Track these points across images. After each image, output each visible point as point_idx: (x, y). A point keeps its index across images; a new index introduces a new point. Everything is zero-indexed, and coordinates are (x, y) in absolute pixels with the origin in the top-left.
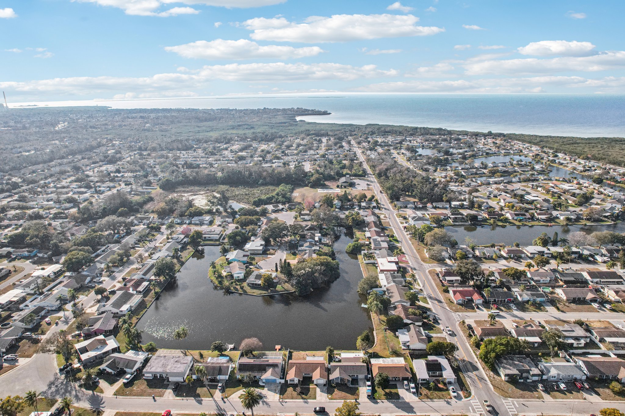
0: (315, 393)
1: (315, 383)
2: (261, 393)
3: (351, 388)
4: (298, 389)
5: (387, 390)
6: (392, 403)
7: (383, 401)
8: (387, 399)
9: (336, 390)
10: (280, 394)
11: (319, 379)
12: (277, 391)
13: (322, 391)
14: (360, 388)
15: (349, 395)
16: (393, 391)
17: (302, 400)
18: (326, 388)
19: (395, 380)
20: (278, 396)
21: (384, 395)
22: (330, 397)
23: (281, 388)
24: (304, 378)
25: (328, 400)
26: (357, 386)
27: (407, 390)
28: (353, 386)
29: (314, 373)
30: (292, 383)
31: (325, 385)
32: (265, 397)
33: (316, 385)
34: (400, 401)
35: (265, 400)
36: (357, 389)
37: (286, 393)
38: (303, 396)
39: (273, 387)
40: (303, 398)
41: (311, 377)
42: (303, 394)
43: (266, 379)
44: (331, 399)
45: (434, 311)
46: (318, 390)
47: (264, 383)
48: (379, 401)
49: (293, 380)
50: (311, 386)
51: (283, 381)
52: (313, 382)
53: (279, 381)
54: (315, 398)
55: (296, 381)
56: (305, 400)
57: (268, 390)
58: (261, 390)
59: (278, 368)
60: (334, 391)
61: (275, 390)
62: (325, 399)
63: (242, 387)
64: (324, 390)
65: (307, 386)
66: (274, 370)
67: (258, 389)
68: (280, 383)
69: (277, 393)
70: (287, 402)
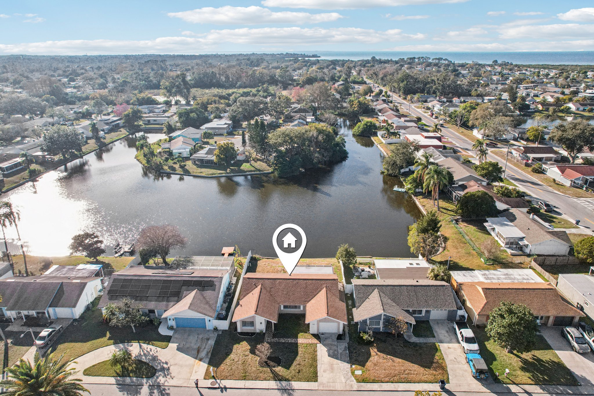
0: (314, 359)
1: (313, 329)
2: (155, 358)
3: (415, 345)
4: (264, 349)
7: (528, 389)
8: (537, 382)
9: (373, 351)
10: (210, 363)
11: (324, 320)
12: (203, 354)
13: (333, 355)
14: (443, 347)
15: (415, 368)
17: (273, 384)
18: (343, 346)
20: (202, 367)
21: (523, 369)
22: (358, 372)
23: (217, 343)
24: (281, 316)
25: (356, 385)
26: (431, 340)
28: (421, 340)
29: (309, 305)
30: (248, 329)
31: (340, 337)
32: (163, 369)
33: (316, 336)
35: (161, 380)
36: (435, 349)
37: (228, 361)
38: (279, 369)
39: (193, 341)
40: (277, 377)
41: (303, 316)
42: (278, 362)
43: (176, 319)
44: (364, 381)
46: (322, 351)
47: (171, 328)
48: (513, 388)
49: (252, 324)
50: (303, 340)
51: (224, 325)
52: (306, 328)
53: (212, 323)
54: (314, 377)
55: (260, 325)
56: (284, 383)
57: (178, 349)
58: (159, 349)
59: (214, 290)
60: (369, 355)
61: (198, 352)
62: (344, 380)
63: (109, 339)
64: (340, 351)
65: (290, 340)
66: (202, 295)
67: (150, 347)
68: (216, 329)
69: (201, 360)
70: (226, 388)
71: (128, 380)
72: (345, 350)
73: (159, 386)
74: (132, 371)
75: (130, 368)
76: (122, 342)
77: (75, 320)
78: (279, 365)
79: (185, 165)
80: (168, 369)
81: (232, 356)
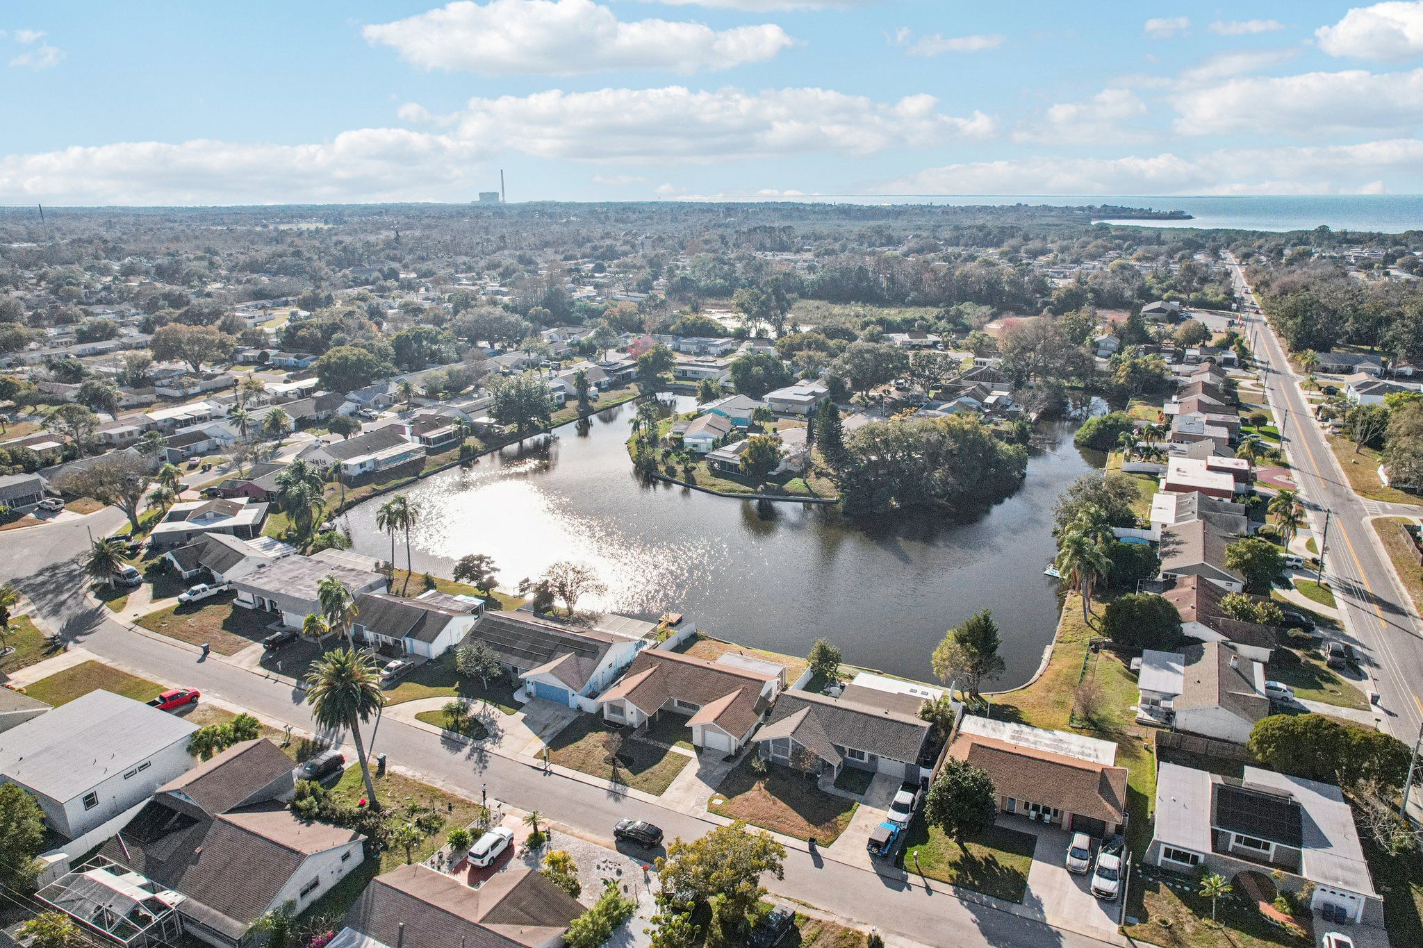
0: (675, 773)
1: (693, 738)
2: (493, 722)
3: (825, 794)
5: (978, 851)
6: (972, 907)
7: (934, 884)
8: (957, 884)
9: (758, 785)
11: (715, 731)
12: (548, 732)
13: (703, 776)
14: (861, 808)
15: (799, 819)
16: (1006, 860)
17: (606, 784)
18: (724, 768)
19: (1040, 817)
20: (540, 745)
21: (953, 865)
22: (718, 802)
23: (572, 724)
24: (662, 713)
25: (703, 812)
26: (853, 796)
27: (1075, 874)
29: (701, 708)
30: (616, 718)
31: (725, 759)
32: (496, 735)
33: (699, 750)
34: (1017, 910)
35: (488, 746)
36: (848, 806)
37: (571, 747)
38: (624, 772)
39: (544, 715)
40: (616, 778)
42: (628, 763)
43: (535, 683)
44: (716, 812)
45: (1350, 631)
46: (694, 766)
47: (529, 695)
48: (912, 879)
49: (621, 712)
50: (677, 748)
51: (589, 705)
53: (577, 699)
54: (659, 790)
55: (630, 718)
56: (619, 787)
57: (524, 720)
58: (503, 714)
59: (594, 659)
60: (749, 788)
61: (545, 728)
62: (693, 804)
63: (456, 690)
64: (715, 773)
65: (662, 745)
66: (577, 661)
67: (496, 710)
68: (579, 709)
69: (541, 738)
70: (551, 773)
71: (455, 735)
72: (723, 774)
73: (482, 750)
74: (462, 729)
75: (462, 725)
76: (468, 697)
77: (430, 660)
78: (626, 767)
79: (694, 468)
80: (501, 738)
81: (580, 743)
